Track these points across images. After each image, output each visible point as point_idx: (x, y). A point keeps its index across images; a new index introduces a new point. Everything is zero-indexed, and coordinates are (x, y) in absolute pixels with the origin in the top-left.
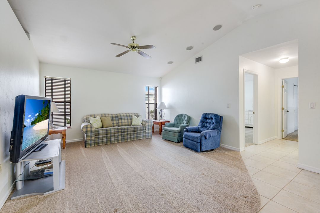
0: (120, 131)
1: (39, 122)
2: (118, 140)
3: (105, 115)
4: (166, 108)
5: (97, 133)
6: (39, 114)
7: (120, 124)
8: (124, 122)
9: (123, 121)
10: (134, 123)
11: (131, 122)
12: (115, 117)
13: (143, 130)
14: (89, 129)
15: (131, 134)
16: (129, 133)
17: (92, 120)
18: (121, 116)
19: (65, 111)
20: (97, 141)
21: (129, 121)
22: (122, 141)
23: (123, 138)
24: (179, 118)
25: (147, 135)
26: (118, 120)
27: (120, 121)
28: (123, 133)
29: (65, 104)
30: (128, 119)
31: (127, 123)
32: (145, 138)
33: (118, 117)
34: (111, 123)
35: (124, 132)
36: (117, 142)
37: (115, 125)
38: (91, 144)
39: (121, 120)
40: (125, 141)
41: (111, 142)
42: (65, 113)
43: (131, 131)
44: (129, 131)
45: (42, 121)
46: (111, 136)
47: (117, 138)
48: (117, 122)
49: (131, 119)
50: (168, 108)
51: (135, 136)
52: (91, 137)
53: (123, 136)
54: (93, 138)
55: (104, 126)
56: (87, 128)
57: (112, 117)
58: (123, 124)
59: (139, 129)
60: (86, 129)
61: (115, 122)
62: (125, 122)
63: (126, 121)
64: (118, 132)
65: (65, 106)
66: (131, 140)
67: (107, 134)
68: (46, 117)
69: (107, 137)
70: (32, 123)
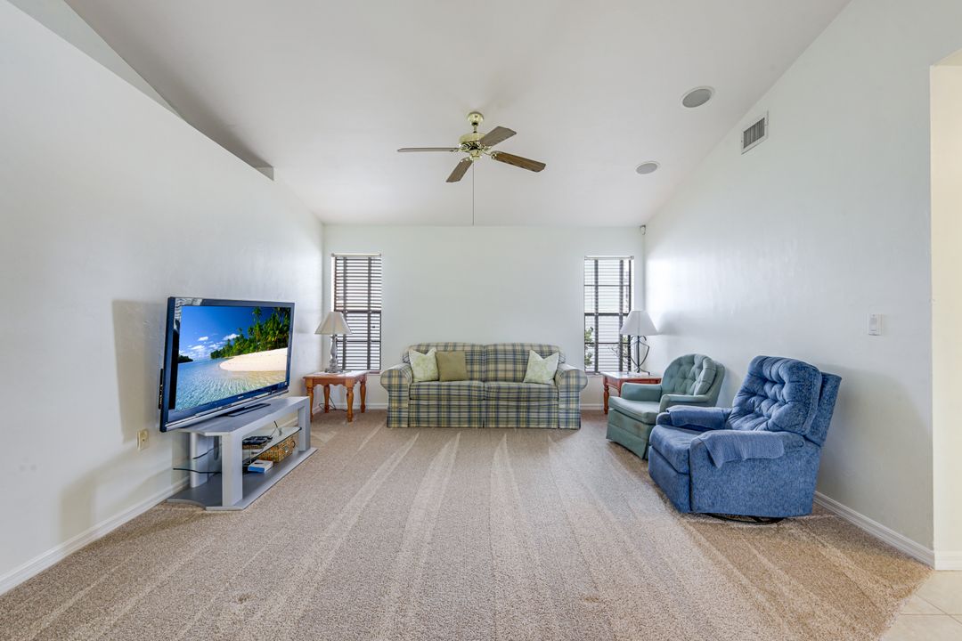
0: (475, 393)
1: (240, 352)
2: (470, 420)
3: (455, 345)
4: (655, 333)
5: (413, 392)
6: (242, 336)
7: (491, 375)
8: (502, 371)
9: (501, 366)
10: (530, 375)
11: (525, 371)
12: (481, 353)
13: (549, 399)
14: (395, 381)
15: (508, 408)
16: (501, 403)
17: (415, 357)
18: (496, 352)
19: (369, 333)
20: (413, 415)
21: (520, 367)
22: (483, 424)
23: (484, 415)
24: (682, 368)
25: (562, 416)
26: (487, 362)
27: (492, 367)
28: (484, 403)
29: (369, 317)
30: (515, 363)
31: (510, 375)
32: (555, 426)
33: (487, 353)
34: (462, 369)
35: (487, 399)
36: (466, 426)
37: (476, 375)
38: (399, 420)
39: (496, 362)
40: (491, 426)
41: (449, 421)
42: (369, 337)
43: (508, 399)
44: (503, 399)
45: (254, 351)
46: (449, 407)
47: (466, 415)
48: (484, 368)
49: (525, 362)
50: (663, 332)
51: (523, 415)
52: (400, 401)
53: (484, 410)
54: (405, 405)
55: (442, 377)
56: (390, 377)
57: (472, 353)
58: (501, 375)
59: (533, 395)
60: (389, 381)
61: (476, 367)
62: (506, 371)
63: (510, 367)
64: (470, 398)
65: (369, 320)
66: (509, 426)
67: (439, 400)
68: (270, 342)
69: (439, 406)
70: (217, 355)
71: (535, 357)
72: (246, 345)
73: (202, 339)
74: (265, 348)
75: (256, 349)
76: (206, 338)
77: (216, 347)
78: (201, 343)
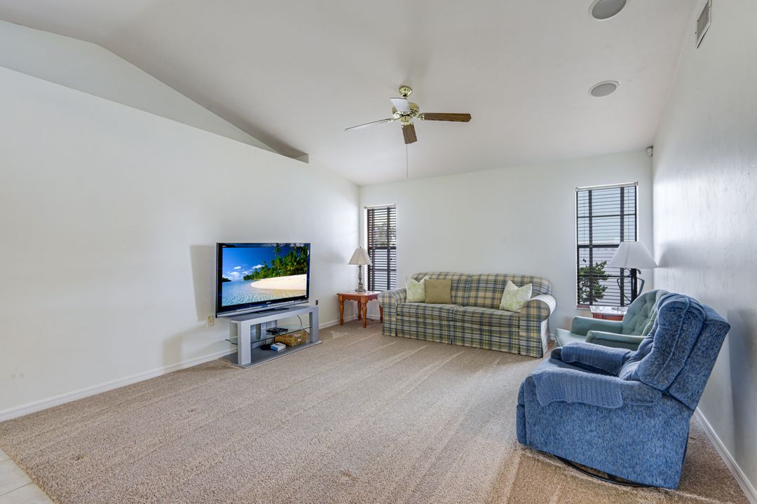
1: (265, 277)
2: (441, 337)
5: (399, 309)
6: (266, 266)
7: (472, 301)
8: (481, 298)
9: (481, 294)
10: (503, 304)
11: (500, 299)
12: (466, 281)
13: (510, 326)
14: (386, 300)
15: (472, 330)
16: (466, 325)
18: (479, 281)
19: (388, 264)
20: (399, 327)
21: (497, 295)
22: (452, 341)
23: (452, 333)
25: (523, 343)
26: (470, 290)
27: (473, 294)
28: (452, 323)
29: (389, 252)
30: (494, 291)
31: (488, 302)
32: (516, 352)
33: (471, 282)
34: (447, 294)
35: (455, 320)
36: (438, 341)
37: (459, 300)
38: (390, 331)
39: (477, 290)
40: (458, 344)
41: (425, 335)
42: (388, 267)
43: (472, 322)
44: (468, 322)
45: (276, 276)
46: (425, 324)
47: (438, 332)
48: (466, 294)
49: (502, 291)
51: (486, 338)
52: (390, 315)
53: (452, 329)
54: (394, 319)
55: (427, 300)
56: (384, 297)
57: (459, 281)
58: (480, 301)
59: (494, 321)
60: (383, 300)
61: (460, 294)
62: (485, 298)
63: (489, 294)
65: (388, 254)
66: (474, 346)
67: (418, 317)
68: (290, 270)
69: (417, 323)
70: (247, 278)
71: (511, 287)
72: (268, 273)
73: (236, 268)
74: (285, 274)
75: (278, 275)
76: (240, 267)
77: (247, 273)
78: (236, 270)
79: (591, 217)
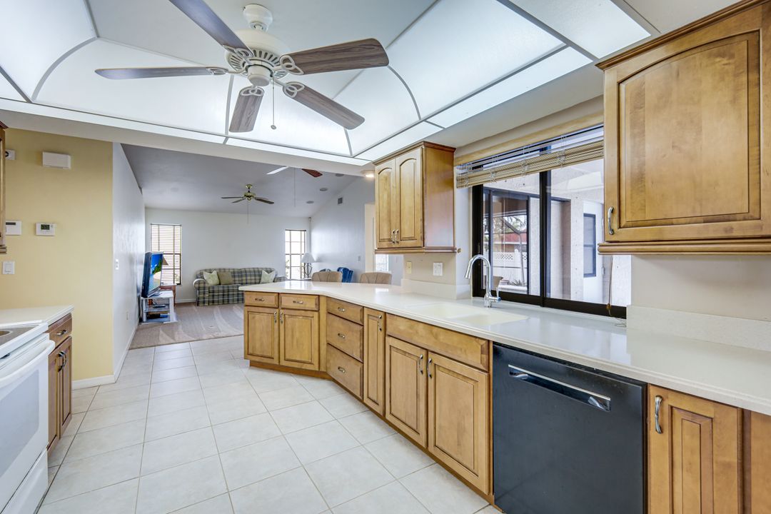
2: (238, 300)
3: (224, 269)
4: (314, 262)
5: (211, 289)
6: (156, 267)
7: (244, 282)
9: (249, 278)
10: (263, 281)
11: (260, 279)
12: (238, 272)
14: (202, 285)
17: (206, 275)
18: (246, 272)
19: (174, 265)
20: (211, 300)
21: (257, 278)
26: (242, 276)
27: (244, 278)
30: (255, 276)
31: (253, 281)
33: (241, 271)
34: (231, 280)
37: (237, 282)
38: (204, 302)
39: (246, 276)
42: (174, 267)
46: (228, 295)
48: (240, 279)
49: (260, 276)
50: (317, 262)
52: (204, 293)
54: (207, 295)
55: (222, 283)
56: (199, 283)
57: (234, 272)
60: (199, 286)
61: (237, 279)
63: (253, 278)
65: (174, 258)
67: (224, 292)
68: (159, 269)
69: (223, 295)
70: (154, 273)
71: (264, 273)
72: (156, 270)
79: (290, 242)
